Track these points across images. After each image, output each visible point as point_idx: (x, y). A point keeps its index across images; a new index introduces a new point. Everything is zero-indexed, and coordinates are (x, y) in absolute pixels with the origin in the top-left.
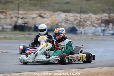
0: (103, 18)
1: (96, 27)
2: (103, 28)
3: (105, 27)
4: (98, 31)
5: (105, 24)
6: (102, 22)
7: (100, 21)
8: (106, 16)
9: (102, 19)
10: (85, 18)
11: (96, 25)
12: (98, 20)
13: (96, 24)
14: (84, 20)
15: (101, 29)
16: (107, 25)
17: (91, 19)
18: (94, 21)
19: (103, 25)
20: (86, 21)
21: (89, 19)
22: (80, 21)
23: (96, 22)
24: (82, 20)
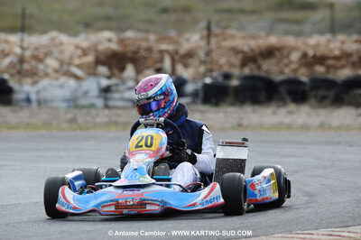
0: (101, 48)
1: (77, 78)
2: (105, 82)
3: (109, 77)
4: (86, 93)
5: (110, 68)
6: (98, 62)
7: (90, 59)
8: (110, 40)
9: (96, 51)
10: (37, 49)
11: (79, 72)
12: (85, 52)
13: (79, 66)
14: (36, 53)
15: (99, 84)
16: (116, 72)
17: (61, 52)
18: (71, 58)
19: (103, 70)
20: (41, 56)
21: (53, 49)
22: (22, 60)
23: (77, 61)
24: (28, 54)
